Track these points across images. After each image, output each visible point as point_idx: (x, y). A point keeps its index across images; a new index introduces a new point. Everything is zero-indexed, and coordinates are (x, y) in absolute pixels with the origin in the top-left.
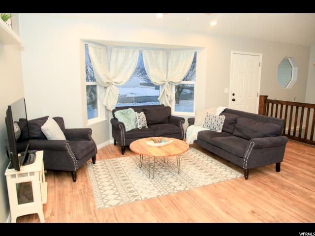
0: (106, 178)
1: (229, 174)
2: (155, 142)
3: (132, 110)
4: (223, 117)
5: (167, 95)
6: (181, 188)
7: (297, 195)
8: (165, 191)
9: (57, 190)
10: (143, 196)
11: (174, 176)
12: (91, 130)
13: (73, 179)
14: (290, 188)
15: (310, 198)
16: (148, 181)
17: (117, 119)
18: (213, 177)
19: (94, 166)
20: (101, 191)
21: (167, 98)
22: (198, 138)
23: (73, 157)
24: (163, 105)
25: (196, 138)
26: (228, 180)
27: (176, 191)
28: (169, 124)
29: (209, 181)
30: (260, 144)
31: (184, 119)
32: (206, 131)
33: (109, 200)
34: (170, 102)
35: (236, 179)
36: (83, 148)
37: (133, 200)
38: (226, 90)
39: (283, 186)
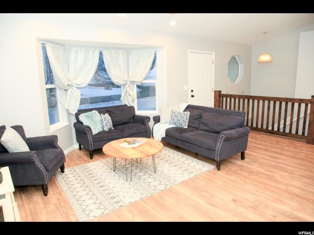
0: (81, 186)
1: (201, 167)
2: (129, 143)
3: (96, 112)
4: (188, 113)
5: (129, 95)
6: (162, 187)
7: (264, 179)
8: (147, 192)
9: (27, 209)
10: (127, 201)
11: (151, 175)
12: (56, 136)
13: (44, 193)
14: (258, 173)
15: (276, 180)
16: (127, 184)
17: (82, 123)
18: (188, 171)
19: (64, 176)
20: (80, 202)
21: (129, 98)
22: (166, 135)
23: (42, 169)
24: (126, 105)
25: (164, 136)
26: (202, 173)
27: (158, 191)
28: (134, 124)
29: (186, 177)
30: (230, 137)
31: (149, 118)
32: (173, 128)
33: (91, 211)
34: (133, 101)
35: (210, 171)
36: (52, 158)
37: (117, 206)
38: (185, 88)
39: (251, 172)
